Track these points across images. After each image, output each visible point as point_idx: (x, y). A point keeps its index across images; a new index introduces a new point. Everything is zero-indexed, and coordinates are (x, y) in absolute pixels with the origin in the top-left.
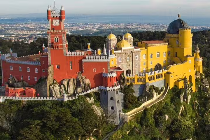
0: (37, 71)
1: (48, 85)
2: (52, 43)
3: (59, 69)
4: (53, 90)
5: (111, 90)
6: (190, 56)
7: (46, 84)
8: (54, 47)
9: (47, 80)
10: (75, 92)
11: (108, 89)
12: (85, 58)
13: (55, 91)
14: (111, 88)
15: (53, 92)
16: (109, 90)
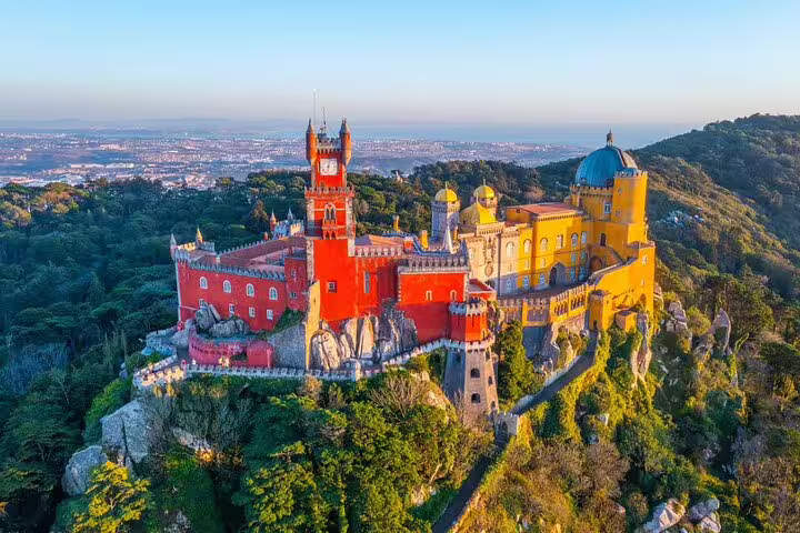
0: (273, 295)
1: (308, 336)
2: (319, 223)
3: (335, 291)
4: (321, 350)
5: (476, 350)
6: (644, 245)
7: (303, 334)
8: (325, 233)
9: (304, 323)
10: (378, 355)
11: (467, 347)
12: (406, 263)
13: (327, 351)
14: (476, 346)
15: (322, 356)
16: (470, 351)
